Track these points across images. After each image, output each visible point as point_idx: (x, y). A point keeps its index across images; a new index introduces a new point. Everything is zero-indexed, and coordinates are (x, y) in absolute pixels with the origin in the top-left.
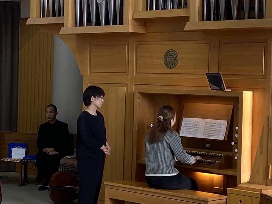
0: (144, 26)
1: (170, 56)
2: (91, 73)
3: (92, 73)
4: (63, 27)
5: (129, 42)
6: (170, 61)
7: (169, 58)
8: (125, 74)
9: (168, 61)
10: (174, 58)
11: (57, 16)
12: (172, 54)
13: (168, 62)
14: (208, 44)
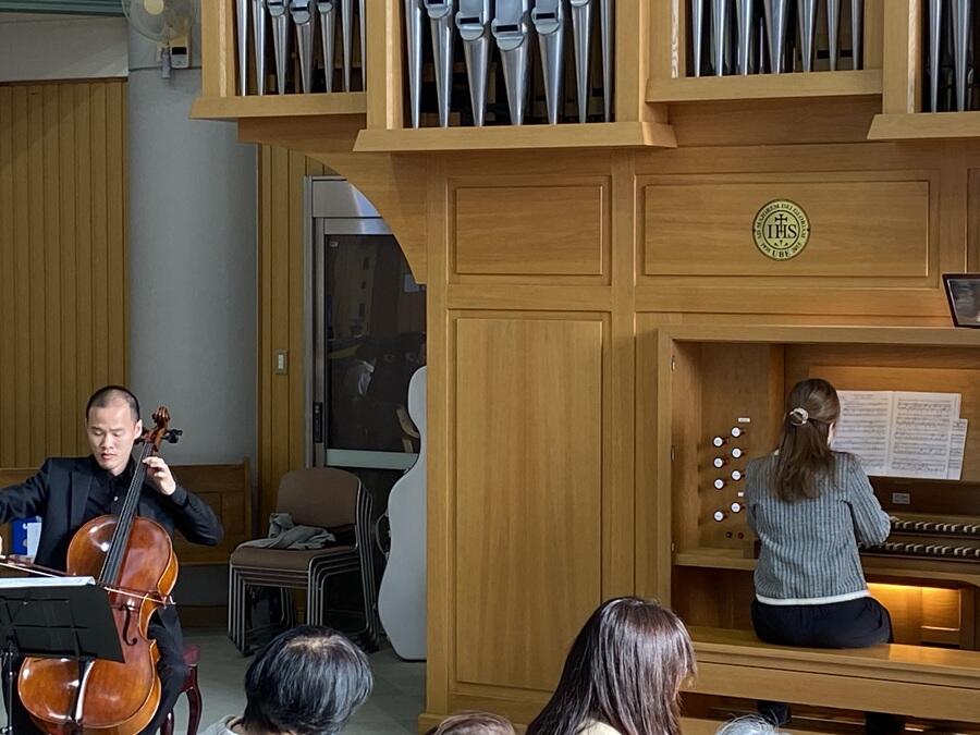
0: (669, 123)
1: (776, 219)
2: (456, 276)
3: (462, 276)
4: (365, 128)
5: (610, 177)
6: (778, 237)
7: (774, 229)
8: (599, 278)
9: (770, 237)
10: (792, 228)
11: (309, 90)
12: (785, 215)
13: (769, 240)
14: (927, 183)
